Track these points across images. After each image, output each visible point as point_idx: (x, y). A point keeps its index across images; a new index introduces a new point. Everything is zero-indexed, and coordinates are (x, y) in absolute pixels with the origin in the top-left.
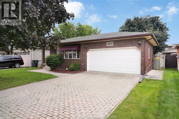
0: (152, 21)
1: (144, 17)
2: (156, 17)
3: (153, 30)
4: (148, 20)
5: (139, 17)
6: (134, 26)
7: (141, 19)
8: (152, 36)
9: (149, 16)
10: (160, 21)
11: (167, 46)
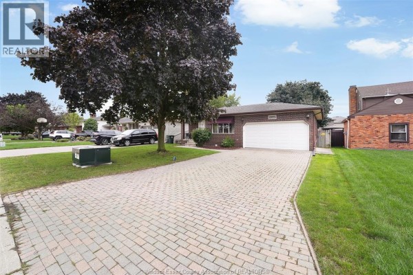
0: (311, 87)
1: (300, 82)
2: (315, 83)
3: (313, 100)
4: (305, 85)
5: (293, 82)
6: (287, 93)
7: (295, 85)
8: (322, 110)
9: (306, 80)
10: (321, 88)
11: (331, 120)
